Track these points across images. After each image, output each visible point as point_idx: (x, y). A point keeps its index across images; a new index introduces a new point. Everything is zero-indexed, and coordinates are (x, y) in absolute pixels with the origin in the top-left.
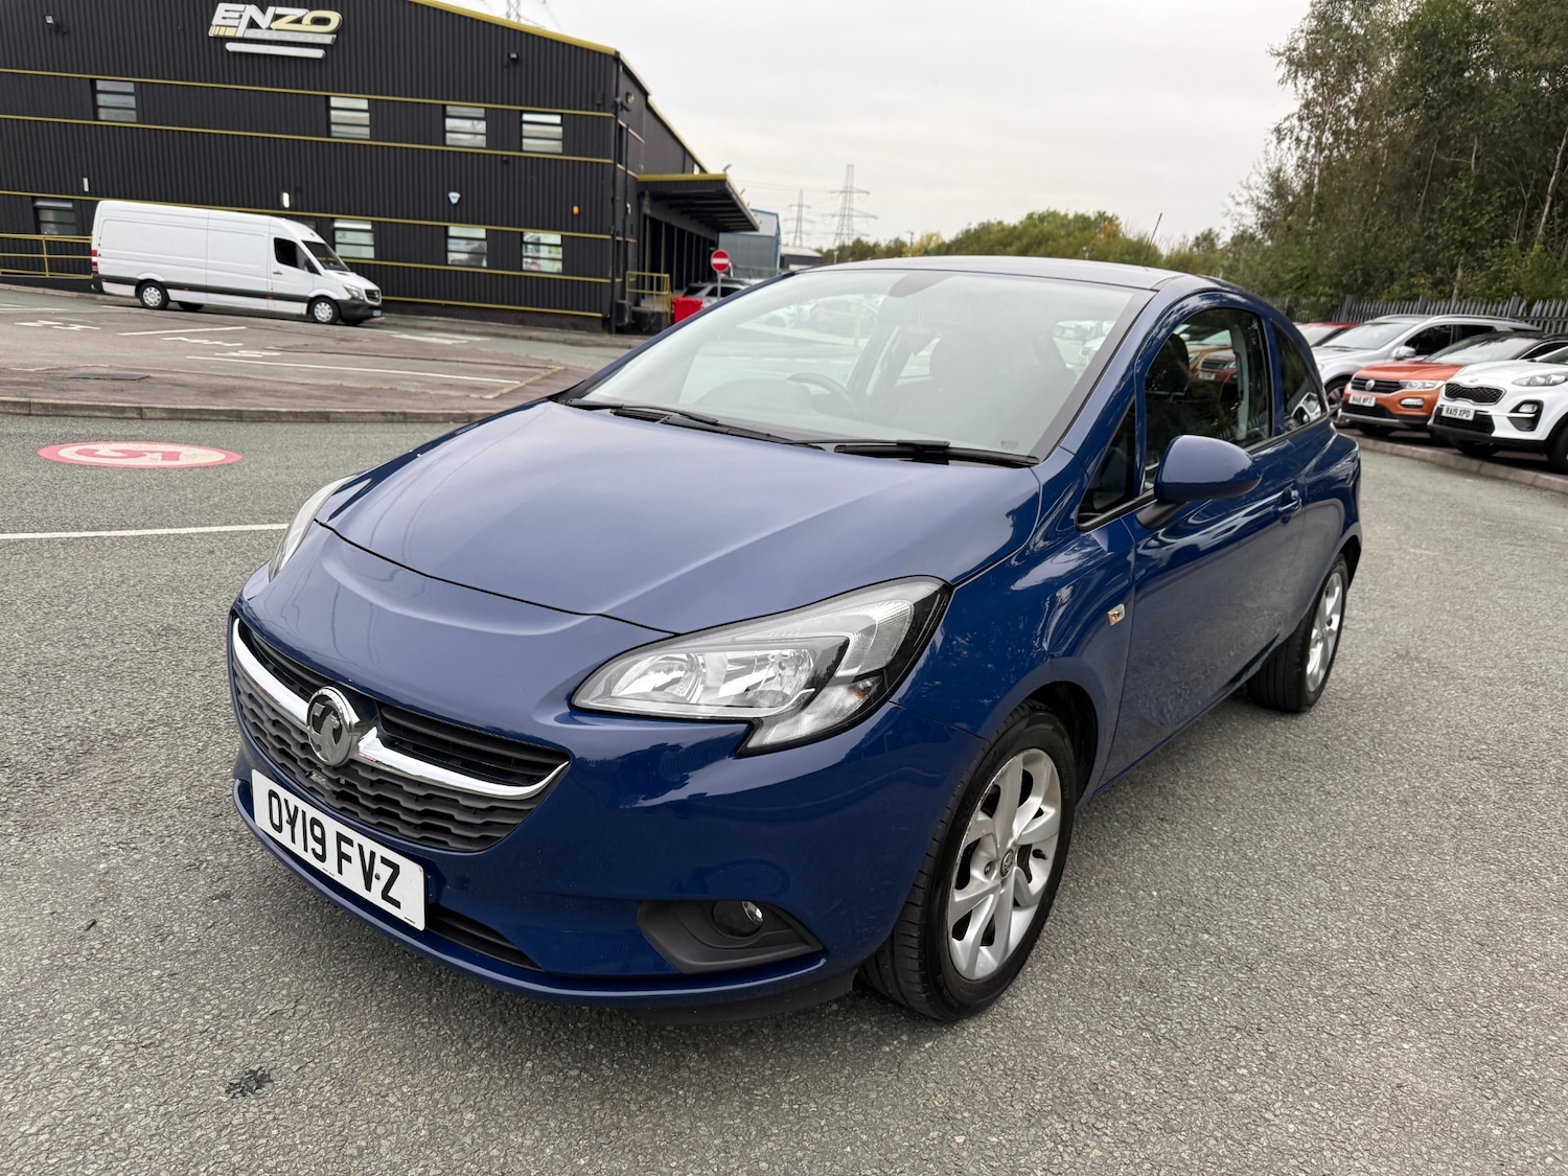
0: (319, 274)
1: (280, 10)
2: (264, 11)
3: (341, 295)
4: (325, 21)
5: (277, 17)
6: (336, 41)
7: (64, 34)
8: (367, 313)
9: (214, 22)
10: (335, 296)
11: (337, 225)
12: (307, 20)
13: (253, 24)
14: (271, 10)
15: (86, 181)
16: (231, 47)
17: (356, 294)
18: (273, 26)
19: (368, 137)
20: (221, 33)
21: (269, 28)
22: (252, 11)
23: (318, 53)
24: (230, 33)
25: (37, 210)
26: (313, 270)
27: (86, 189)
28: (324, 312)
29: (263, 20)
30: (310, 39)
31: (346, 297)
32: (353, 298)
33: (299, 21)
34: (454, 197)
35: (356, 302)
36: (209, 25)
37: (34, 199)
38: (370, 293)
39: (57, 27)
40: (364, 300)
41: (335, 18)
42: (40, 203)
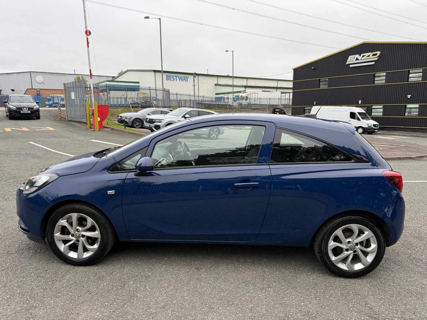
0: (360, 121)
1: (364, 54)
2: (360, 55)
3: (365, 126)
4: (376, 54)
5: (363, 56)
6: (378, 59)
7: (315, 70)
8: (373, 131)
9: (348, 61)
10: (364, 126)
11: (373, 107)
12: (371, 55)
13: (357, 59)
14: (362, 55)
15: (315, 102)
16: (351, 66)
17: (370, 126)
18: (362, 58)
19: (384, 83)
20: (349, 63)
21: (361, 59)
22: (357, 56)
23: (373, 63)
24: (351, 62)
25: (305, 110)
26: (359, 120)
27: (315, 104)
28: (360, 130)
29: (359, 58)
30: (371, 60)
31: (367, 126)
32: (369, 127)
33: (369, 56)
34: (409, 96)
35: (370, 128)
36: (347, 61)
37: (304, 107)
38: (374, 125)
39: (314, 69)
40: (372, 127)
41: (379, 53)
42: (305, 108)
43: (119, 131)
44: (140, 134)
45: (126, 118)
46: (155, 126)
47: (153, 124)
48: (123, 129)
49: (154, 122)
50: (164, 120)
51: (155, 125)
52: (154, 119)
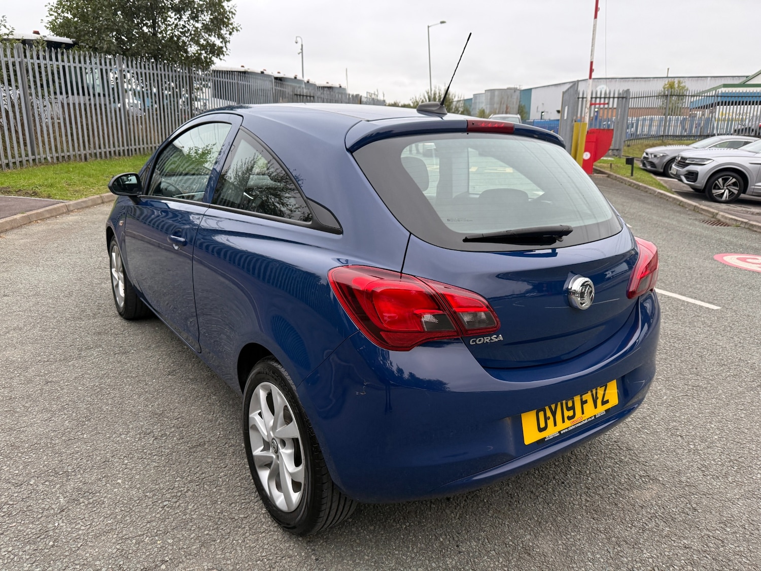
43: (618, 179)
44: (645, 188)
45: (655, 156)
46: (687, 173)
47: (684, 167)
48: (627, 177)
49: (688, 164)
50: (711, 161)
51: (687, 171)
52: (690, 158)
